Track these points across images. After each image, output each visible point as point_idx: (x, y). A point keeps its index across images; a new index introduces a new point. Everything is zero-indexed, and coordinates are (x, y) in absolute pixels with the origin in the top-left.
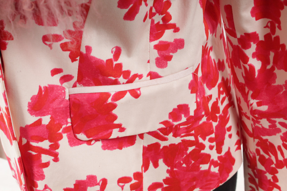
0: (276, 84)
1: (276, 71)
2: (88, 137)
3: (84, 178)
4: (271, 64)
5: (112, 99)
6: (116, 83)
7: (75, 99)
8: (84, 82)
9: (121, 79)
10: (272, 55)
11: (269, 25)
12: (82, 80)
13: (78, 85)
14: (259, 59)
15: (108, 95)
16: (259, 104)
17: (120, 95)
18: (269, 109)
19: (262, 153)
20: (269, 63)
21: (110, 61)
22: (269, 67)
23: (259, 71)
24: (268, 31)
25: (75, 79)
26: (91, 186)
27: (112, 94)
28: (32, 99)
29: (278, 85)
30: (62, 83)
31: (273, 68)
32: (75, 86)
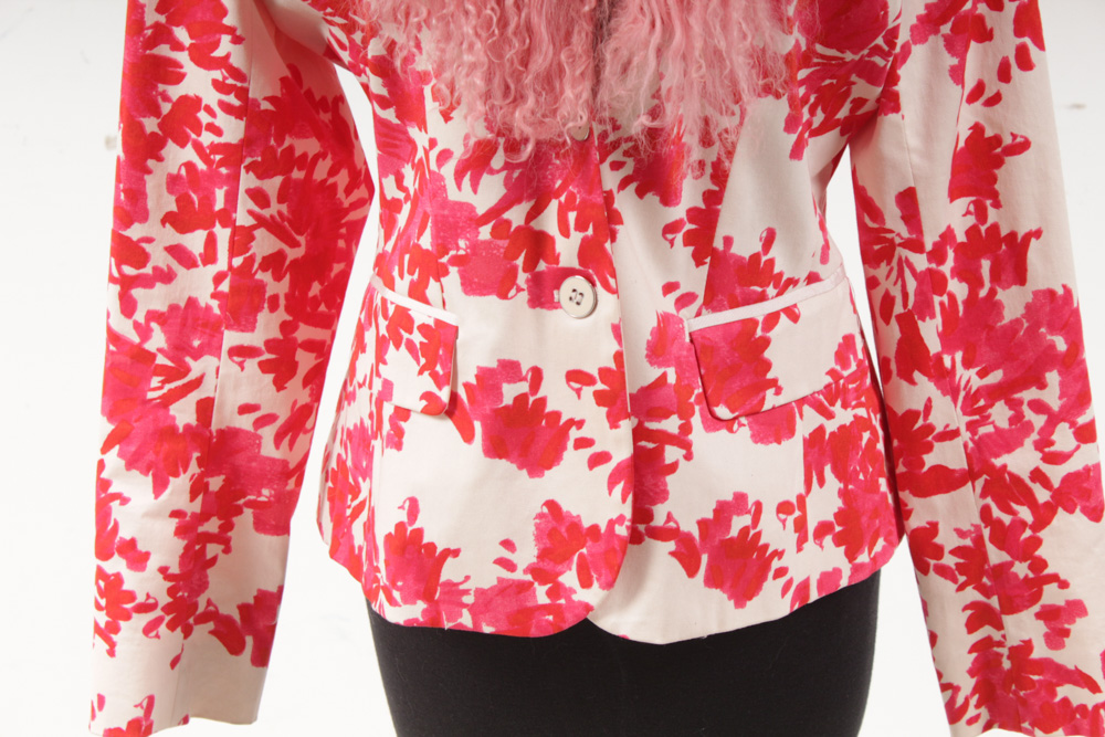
0: (1006, 321)
1: (1001, 295)
2: (732, 411)
3: (730, 498)
4: (987, 285)
5: (764, 330)
6: (762, 298)
7: (703, 337)
8: (715, 303)
9: (771, 291)
10: (986, 265)
11: (972, 208)
12: (713, 300)
13: (704, 311)
14: (962, 279)
15: (753, 322)
16: (982, 375)
17: (772, 320)
18: (1005, 374)
19: (996, 513)
20: (981, 285)
21: (755, 257)
22: (983, 293)
23: (966, 303)
24: (971, 220)
25: (700, 301)
26: (738, 514)
27: (761, 319)
28: (652, 334)
29: (1011, 322)
30: (678, 310)
31: (992, 292)
32: (698, 314)
